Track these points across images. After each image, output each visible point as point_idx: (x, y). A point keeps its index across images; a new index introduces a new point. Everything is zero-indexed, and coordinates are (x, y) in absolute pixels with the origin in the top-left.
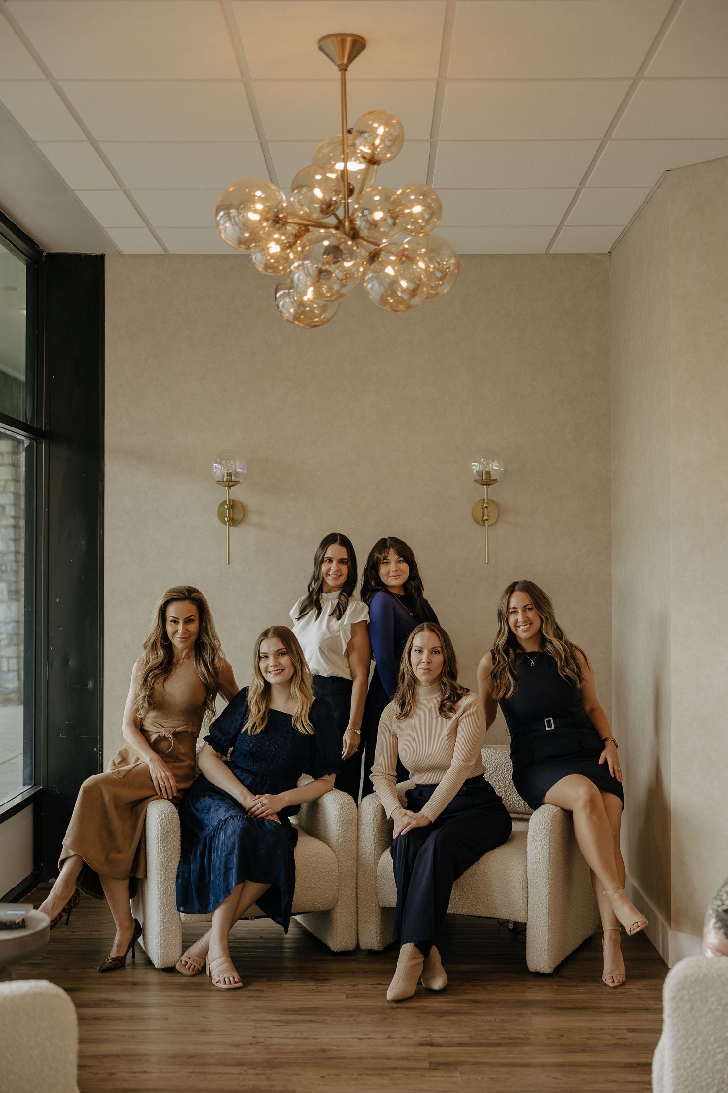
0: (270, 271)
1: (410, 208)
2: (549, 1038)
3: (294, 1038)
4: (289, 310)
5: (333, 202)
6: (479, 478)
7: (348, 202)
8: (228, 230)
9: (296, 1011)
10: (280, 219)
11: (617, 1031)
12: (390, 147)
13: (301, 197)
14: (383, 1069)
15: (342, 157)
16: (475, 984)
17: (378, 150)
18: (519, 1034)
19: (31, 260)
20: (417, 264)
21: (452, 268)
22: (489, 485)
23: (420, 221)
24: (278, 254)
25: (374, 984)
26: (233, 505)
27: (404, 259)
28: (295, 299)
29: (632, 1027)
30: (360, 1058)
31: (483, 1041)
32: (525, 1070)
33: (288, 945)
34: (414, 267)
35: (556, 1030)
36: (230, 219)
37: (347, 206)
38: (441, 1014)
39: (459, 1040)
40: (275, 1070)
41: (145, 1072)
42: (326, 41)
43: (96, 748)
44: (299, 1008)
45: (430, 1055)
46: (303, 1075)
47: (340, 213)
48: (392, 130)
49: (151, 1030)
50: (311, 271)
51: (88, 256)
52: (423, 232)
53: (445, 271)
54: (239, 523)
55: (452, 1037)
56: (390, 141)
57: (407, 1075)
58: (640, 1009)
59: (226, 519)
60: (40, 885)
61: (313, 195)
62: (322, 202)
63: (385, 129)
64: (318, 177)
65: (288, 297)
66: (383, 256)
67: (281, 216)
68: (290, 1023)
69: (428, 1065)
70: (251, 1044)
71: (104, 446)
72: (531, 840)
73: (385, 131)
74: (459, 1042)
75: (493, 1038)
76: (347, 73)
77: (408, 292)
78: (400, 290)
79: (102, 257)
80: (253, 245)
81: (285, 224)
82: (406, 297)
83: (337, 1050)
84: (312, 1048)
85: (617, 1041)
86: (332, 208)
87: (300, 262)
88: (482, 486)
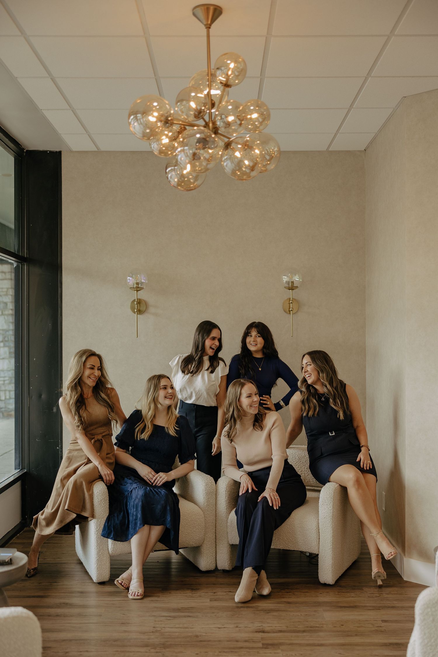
0: (163, 155)
1: (251, 115)
2: (335, 627)
3: (179, 628)
4: (174, 179)
5: (202, 111)
6: (287, 285)
7: (211, 112)
8: (135, 127)
9: (180, 610)
10: (169, 120)
11: (375, 622)
12: (238, 76)
13: (182, 107)
14: (234, 648)
15: (207, 83)
16: (288, 591)
17: (230, 77)
18: (316, 624)
19: (17, 155)
20: (254, 151)
21: (276, 154)
22: (293, 289)
23: (256, 123)
24: (167, 144)
25: (227, 592)
26: (139, 302)
27: (246, 147)
28: (178, 173)
29: (385, 619)
30: (219, 641)
31: (295, 629)
32: (322, 649)
33: (174, 566)
34: (253, 152)
35: (339, 621)
36: (137, 120)
37: (210, 114)
38: (268, 611)
39: (280, 629)
40: (168, 650)
41: (87, 651)
42: (197, 9)
43: (59, 447)
44: (181, 608)
45: (262, 639)
46: (185, 652)
47: (207, 118)
48: (239, 65)
49: (91, 623)
50: (189, 154)
51: (51, 152)
52: (258, 130)
53: (271, 155)
54: (144, 312)
55: (276, 627)
56: (238, 72)
57: (249, 652)
58: (389, 607)
59: (135, 310)
60: (25, 529)
61: (190, 106)
62: (195, 110)
63: (234, 64)
64: (193, 94)
65: (174, 171)
66: (233, 145)
67: (169, 119)
68: (176, 618)
69: (261, 645)
70: (153, 632)
71: (62, 266)
72: (322, 504)
73: (235, 66)
74: (280, 630)
75: (300, 627)
76: (210, 30)
77: (249, 168)
78: (244, 167)
79: (60, 153)
80: (152, 138)
81: (172, 124)
82: (248, 171)
83: (205, 636)
84: (190, 634)
85: (376, 628)
86: (202, 114)
87: (182, 148)
88: (289, 290)
